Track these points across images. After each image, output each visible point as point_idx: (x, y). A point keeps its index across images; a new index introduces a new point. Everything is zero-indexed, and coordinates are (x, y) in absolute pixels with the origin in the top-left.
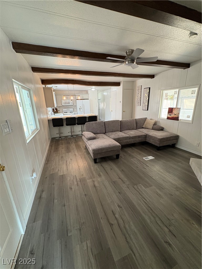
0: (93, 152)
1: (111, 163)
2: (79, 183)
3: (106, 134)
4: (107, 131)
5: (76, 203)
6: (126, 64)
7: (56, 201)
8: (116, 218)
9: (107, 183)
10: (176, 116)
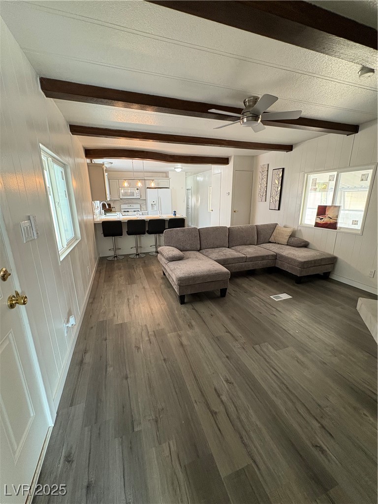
0: (179, 282)
1: (211, 303)
2: (152, 338)
3: (201, 251)
4: (203, 246)
5: (148, 374)
6: (243, 122)
7: (112, 369)
8: (222, 401)
9: (204, 340)
10: (332, 221)
